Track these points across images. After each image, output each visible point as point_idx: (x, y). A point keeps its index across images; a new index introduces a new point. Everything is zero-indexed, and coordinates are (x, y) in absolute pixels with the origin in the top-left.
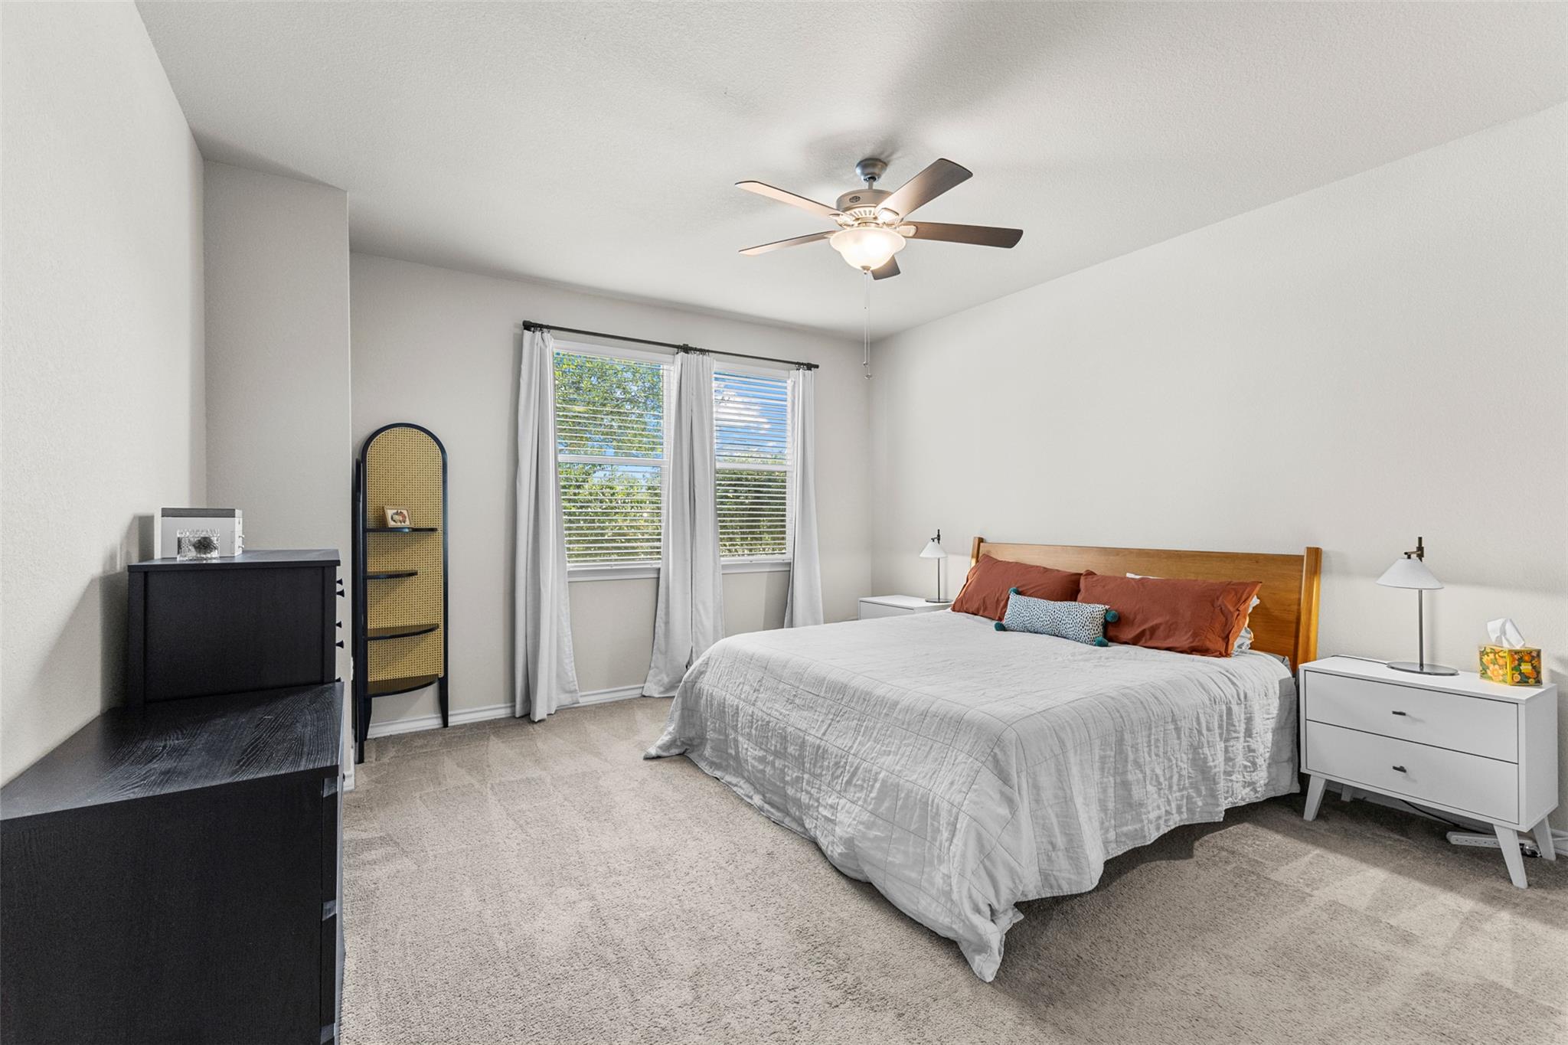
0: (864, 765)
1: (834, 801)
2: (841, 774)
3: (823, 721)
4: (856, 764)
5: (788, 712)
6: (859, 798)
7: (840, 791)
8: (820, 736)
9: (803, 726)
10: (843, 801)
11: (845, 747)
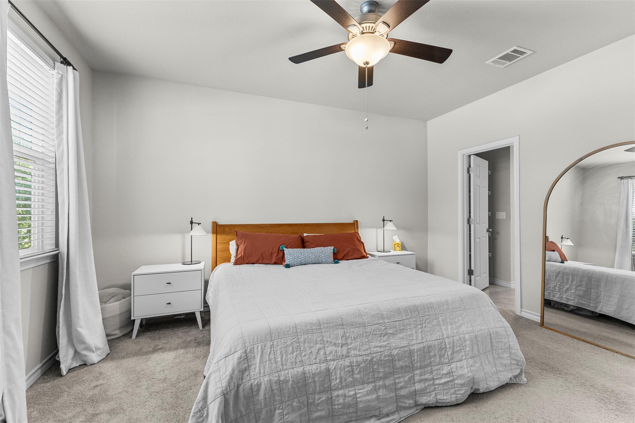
0: (456, 338)
1: (448, 369)
2: (445, 352)
3: (416, 332)
4: (452, 341)
5: (386, 343)
6: (462, 356)
7: (449, 361)
8: (420, 341)
9: (404, 343)
10: (453, 365)
11: (440, 336)
